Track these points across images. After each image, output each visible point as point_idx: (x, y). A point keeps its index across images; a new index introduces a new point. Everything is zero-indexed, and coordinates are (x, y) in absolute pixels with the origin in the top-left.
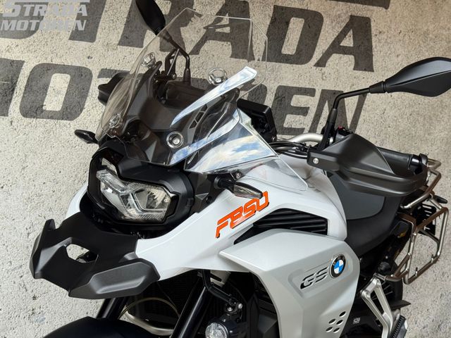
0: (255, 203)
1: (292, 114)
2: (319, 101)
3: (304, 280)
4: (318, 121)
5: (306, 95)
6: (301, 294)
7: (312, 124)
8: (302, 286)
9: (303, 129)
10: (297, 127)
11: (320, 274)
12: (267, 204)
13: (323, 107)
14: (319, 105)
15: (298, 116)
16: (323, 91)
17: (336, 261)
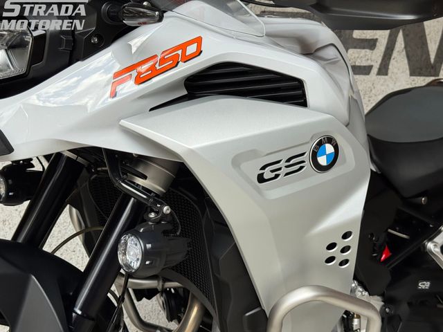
0: (180, 52)
1: (355, 48)
3: (264, 168)
6: (259, 191)
7: (383, 60)
8: (261, 179)
9: (370, 67)
11: (292, 162)
12: (199, 53)
15: (363, 51)
17: (320, 144)
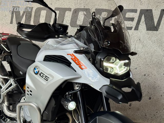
2: (139, 14)
4: (139, 23)
5: (133, 12)
10: (129, 26)
13: (141, 17)
14: (139, 16)
16: (141, 10)
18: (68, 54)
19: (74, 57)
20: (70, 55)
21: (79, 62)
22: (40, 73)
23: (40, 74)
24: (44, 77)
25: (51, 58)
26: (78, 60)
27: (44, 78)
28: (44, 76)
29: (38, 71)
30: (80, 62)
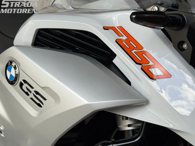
18: (106, 28)
19: (124, 38)
20: (113, 29)
21: (142, 53)
22: (20, 80)
23: (21, 85)
24: (31, 95)
25: (54, 39)
26: (139, 47)
27: (32, 99)
28: (31, 92)
29: (16, 75)
30: (144, 52)
